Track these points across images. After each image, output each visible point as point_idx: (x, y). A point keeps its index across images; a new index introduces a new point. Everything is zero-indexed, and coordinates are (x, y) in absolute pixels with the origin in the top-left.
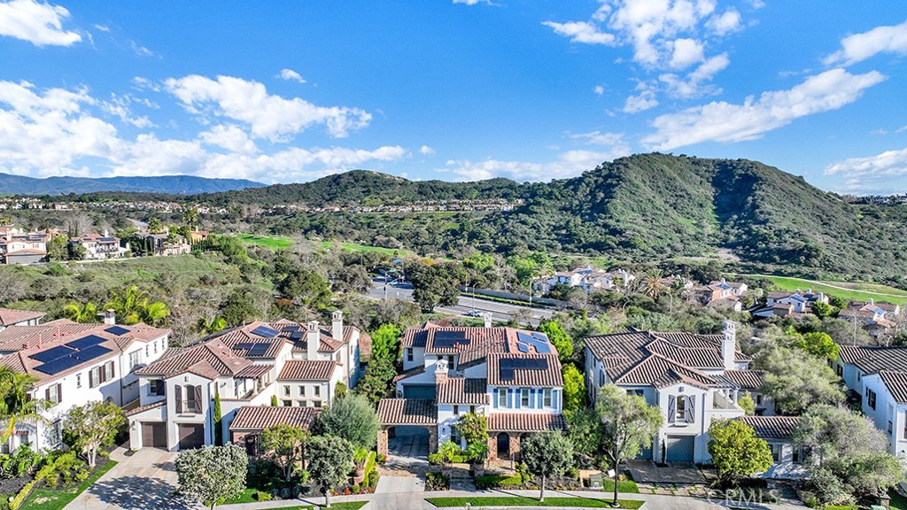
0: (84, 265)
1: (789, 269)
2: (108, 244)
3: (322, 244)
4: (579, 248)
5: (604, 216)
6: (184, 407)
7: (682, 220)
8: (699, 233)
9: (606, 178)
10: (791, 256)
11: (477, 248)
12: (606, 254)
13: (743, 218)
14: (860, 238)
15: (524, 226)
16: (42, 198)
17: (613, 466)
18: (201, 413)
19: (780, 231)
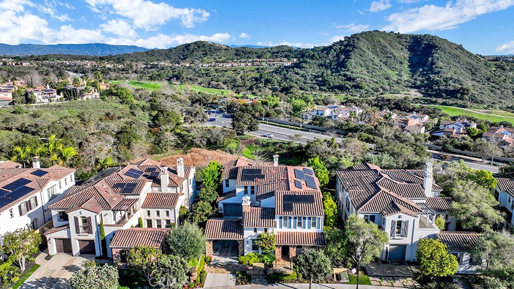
0: (36, 107)
1: (451, 102)
2: (49, 94)
3: (179, 86)
4: (329, 89)
5: (344, 69)
6: (81, 230)
7: (390, 72)
8: (399, 79)
9: (346, 46)
10: (452, 94)
11: (270, 89)
12: (345, 92)
13: (426, 70)
14: (493, 82)
15: (297, 76)
16: (14, 58)
17: (355, 265)
18: (92, 233)
19: (447, 78)
